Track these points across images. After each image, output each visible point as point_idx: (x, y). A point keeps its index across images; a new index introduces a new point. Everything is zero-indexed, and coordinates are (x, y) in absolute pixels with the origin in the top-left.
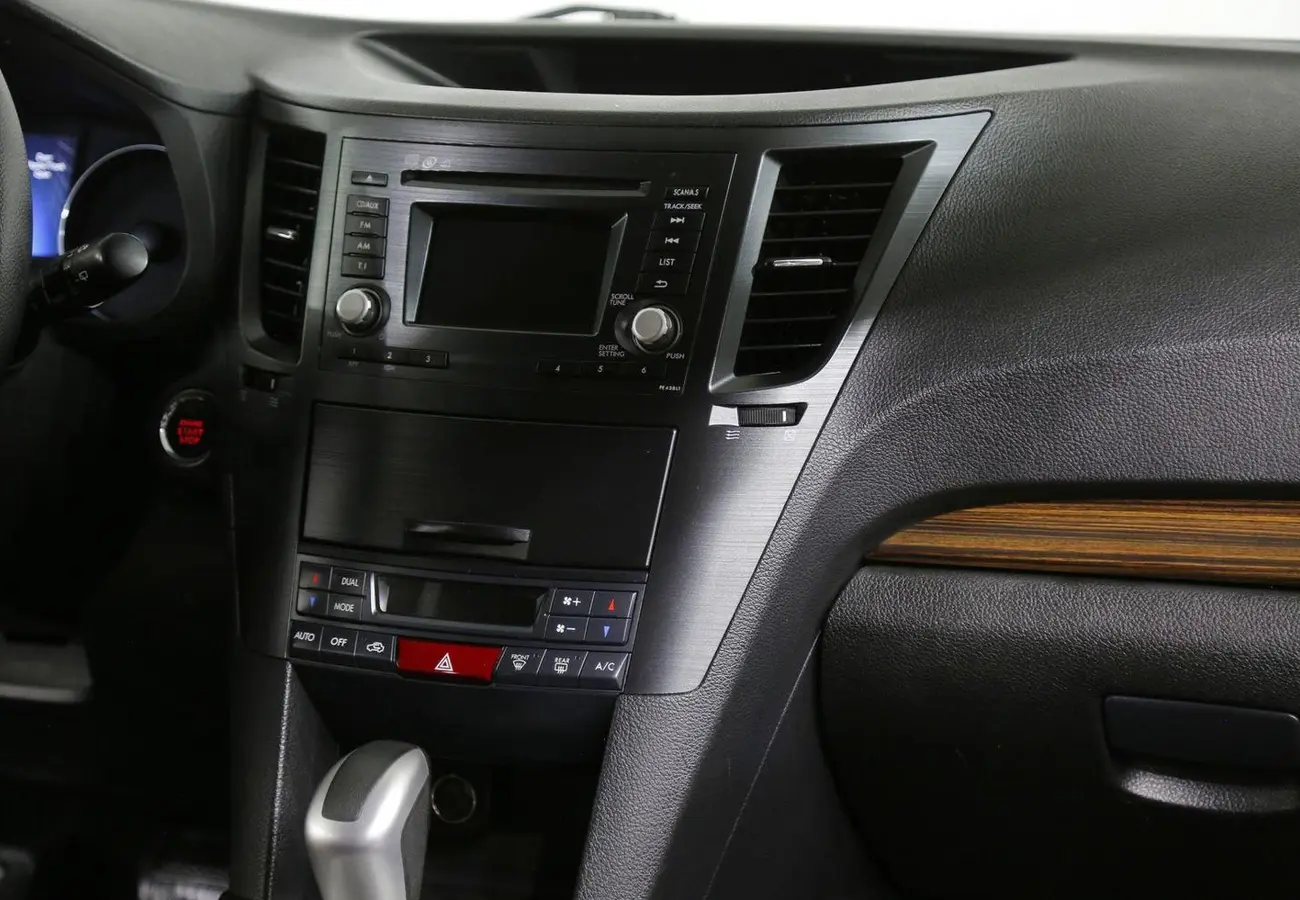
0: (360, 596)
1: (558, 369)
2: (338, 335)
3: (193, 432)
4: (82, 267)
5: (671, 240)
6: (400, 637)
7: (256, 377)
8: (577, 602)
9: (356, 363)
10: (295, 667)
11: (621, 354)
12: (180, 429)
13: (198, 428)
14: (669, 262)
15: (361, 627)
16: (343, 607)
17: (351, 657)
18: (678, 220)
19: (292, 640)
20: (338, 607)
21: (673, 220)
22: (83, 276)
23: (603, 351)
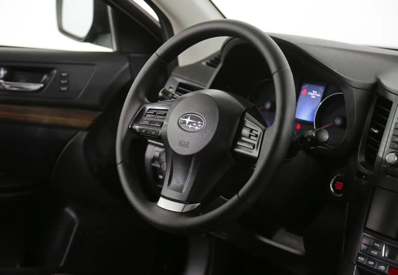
0: (380, 250)
2: (385, 166)
3: (340, 186)
4: (309, 137)
6: (390, 266)
7: (360, 174)
9: (389, 176)
10: (357, 267)
12: (336, 184)
13: (342, 185)
15: (378, 260)
16: (374, 252)
17: (374, 269)
19: (357, 259)
20: (372, 252)
22: (309, 140)
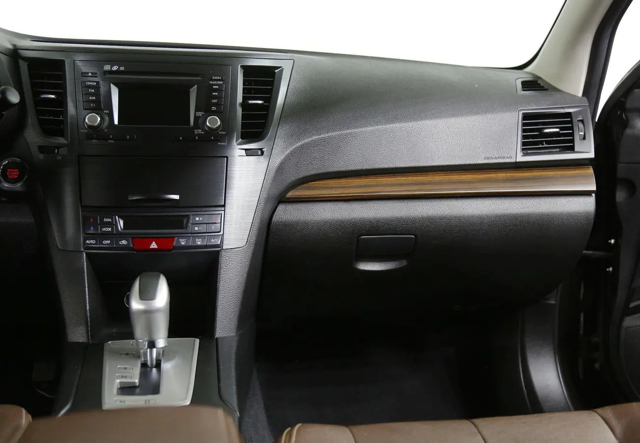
0: (113, 224)
1: (181, 138)
2: (85, 131)
3: (15, 173)
5: (215, 94)
6: (132, 238)
7: (45, 149)
8: (201, 219)
9: (96, 141)
10: (86, 253)
11: (203, 133)
12: (8, 173)
13: (17, 172)
14: (215, 101)
15: (115, 236)
16: (106, 229)
17: (114, 247)
18: (216, 87)
19: (85, 244)
20: (104, 229)
21: (214, 87)
23: (196, 132)
